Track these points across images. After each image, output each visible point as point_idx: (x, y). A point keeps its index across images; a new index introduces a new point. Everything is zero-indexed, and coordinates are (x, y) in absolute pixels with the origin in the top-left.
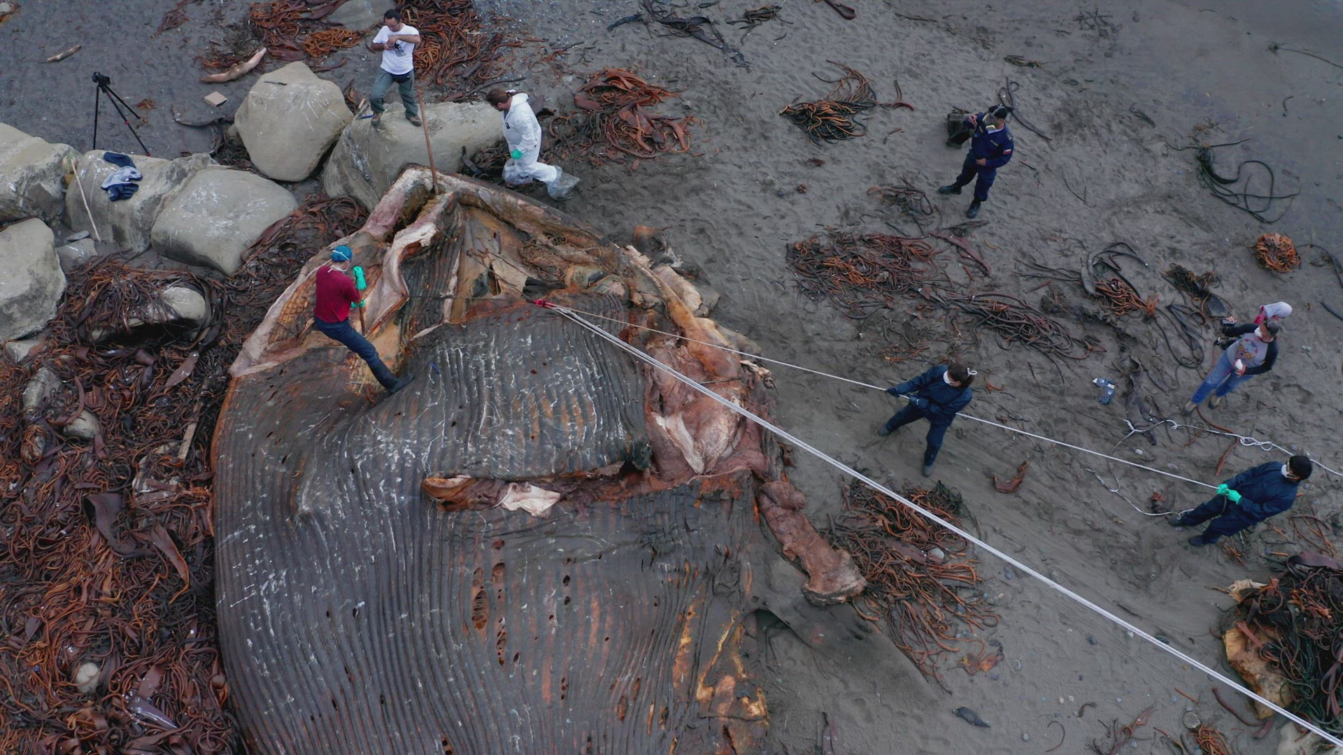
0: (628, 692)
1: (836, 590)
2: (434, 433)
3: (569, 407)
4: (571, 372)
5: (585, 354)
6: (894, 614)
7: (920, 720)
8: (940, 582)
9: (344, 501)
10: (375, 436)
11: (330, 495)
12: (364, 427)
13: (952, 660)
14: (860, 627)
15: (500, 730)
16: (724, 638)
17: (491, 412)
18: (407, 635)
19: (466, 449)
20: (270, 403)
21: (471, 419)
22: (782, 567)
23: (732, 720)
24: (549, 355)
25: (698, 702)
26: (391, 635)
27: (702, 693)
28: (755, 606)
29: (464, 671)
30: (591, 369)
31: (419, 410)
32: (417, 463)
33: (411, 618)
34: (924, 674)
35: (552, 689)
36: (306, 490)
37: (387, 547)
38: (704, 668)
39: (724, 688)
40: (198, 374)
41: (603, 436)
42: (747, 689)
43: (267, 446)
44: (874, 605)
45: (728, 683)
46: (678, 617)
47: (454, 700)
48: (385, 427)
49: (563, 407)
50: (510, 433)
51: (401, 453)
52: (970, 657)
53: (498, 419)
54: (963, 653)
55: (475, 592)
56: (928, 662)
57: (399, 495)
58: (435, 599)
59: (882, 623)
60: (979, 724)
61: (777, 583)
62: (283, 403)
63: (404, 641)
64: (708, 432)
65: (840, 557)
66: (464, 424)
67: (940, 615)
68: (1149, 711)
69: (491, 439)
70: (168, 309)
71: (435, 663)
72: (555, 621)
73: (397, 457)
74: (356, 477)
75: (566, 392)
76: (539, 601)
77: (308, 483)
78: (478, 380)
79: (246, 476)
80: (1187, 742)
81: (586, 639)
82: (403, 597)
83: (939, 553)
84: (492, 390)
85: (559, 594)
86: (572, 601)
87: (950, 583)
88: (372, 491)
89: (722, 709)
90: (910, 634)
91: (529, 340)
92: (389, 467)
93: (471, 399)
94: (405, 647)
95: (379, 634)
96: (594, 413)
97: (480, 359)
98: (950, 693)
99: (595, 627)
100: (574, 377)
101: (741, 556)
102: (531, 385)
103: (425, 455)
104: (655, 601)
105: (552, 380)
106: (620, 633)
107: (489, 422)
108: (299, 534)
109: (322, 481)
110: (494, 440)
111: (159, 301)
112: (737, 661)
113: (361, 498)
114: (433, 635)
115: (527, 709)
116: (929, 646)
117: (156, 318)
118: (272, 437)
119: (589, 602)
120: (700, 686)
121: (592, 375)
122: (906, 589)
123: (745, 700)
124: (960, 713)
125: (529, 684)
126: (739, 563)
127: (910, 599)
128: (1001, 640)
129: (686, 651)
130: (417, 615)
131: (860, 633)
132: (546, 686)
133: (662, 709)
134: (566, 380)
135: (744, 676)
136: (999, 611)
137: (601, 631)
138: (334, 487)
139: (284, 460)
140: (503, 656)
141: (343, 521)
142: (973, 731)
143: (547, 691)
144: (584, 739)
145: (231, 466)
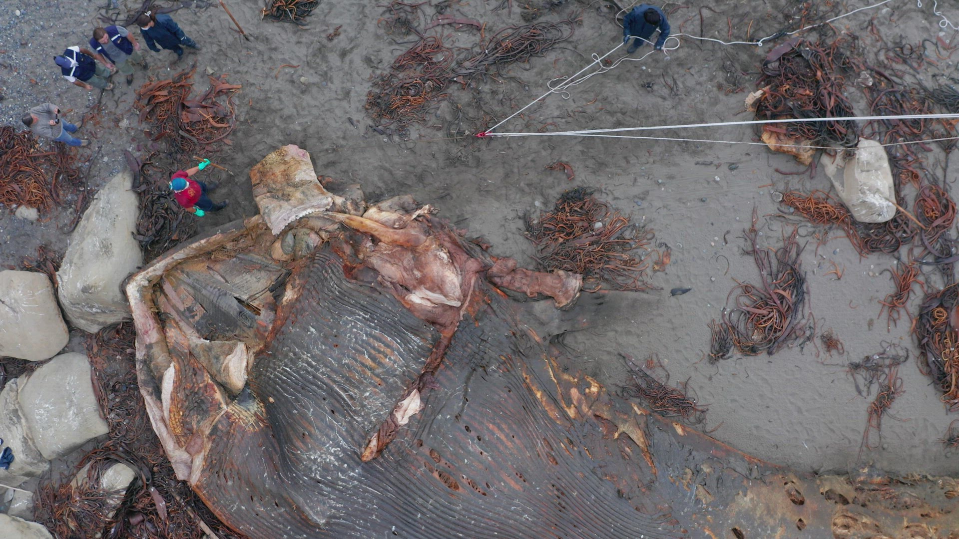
0: (547, 449)
1: (572, 295)
2: (332, 427)
3: (374, 348)
4: (353, 327)
5: (348, 310)
6: (606, 276)
7: (661, 315)
8: (612, 240)
9: (333, 499)
10: (309, 459)
11: (324, 504)
12: (297, 459)
13: (649, 271)
14: (597, 298)
15: (516, 520)
16: (551, 373)
17: (345, 391)
18: (430, 521)
19: (357, 421)
20: (230, 483)
21: (340, 403)
22: (539, 307)
23: (593, 408)
24: (332, 328)
25: (574, 419)
26: (423, 528)
27: (571, 412)
28: (548, 342)
29: (475, 514)
30: (359, 315)
31: (310, 423)
32: (344, 450)
33: (423, 514)
34: (643, 291)
35: (516, 482)
36: (311, 513)
37: (376, 496)
38: (559, 398)
39: (576, 398)
40: (167, 497)
41: (410, 349)
42: (582, 385)
43: (258, 505)
44: (592, 280)
45: (574, 392)
46: (524, 385)
47: (483, 528)
48: (309, 450)
49: (373, 352)
50: (367, 394)
51: (331, 454)
52: (656, 263)
53: (354, 392)
54: (651, 264)
55: (436, 475)
56: (639, 283)
57: (353, 471)
58: (425, 496)
59: (603, 285)
60: (685, 291)
61: (543, 317)
62: (236, 477)
63: (432, 525)
64: (448, 287)
65: (559, 276)
66: (339, 408)
67: (625, 256)
68: (754, 211)
69: (363, 406)
70: (118, 492)
71: (458, 522)
72: (485, 453)
73: (332, 458)
74: (324, 483)
75: (363, 341)
76: (469, 452)
77: (307, 508)
78: (314, 377)
79: (267, 527)
80: (782, 209)
81: (506, 447)
82: (409, 509)
83: (598, 225)
84: (329, 377)
85: (473, 440)
86: (482, 437)
87: (616, 235)
88: (340, 483)
89: (585, 409)
90: (620, 278)
91: (312, 330)
92: (334, 465)
93: (324, 391)
94: (435, 527)
95: (417, 532)
96: (389, 339)
97: (300, 364)
98: (662, 289)
99: (503, 437)
100: (357, 328)
101: (520, 326)
102: (344, 354)
103: (342, 443)
104: (507, 390)
105: (350, 341)
106: (514, 426)
107: (351, 397)
108: (331, 531)
109: (312, 501)
110: (365, 406)
111: (109, 494)
112: (566, 377)
113: (339, 490)
114: (442, 512)
115: (517, 501)
116: (634, 276)
117: (118, 502)
118: (255, 499)
119: (488, 428)
120: (566, 409)
121: (363, 317)
122: (600, 260)
123: (587, 390)
124: (674, 293)
125: (506, 490)
126: (521, 331)
127: (606, 262)
128: (663, 241)
129: (544, 399)
130: (425, 510)
131: (600, 301)
132: (512, 484)
133: (566, 440)
134: (355, 334)
135: (576, 380)
136: (648, 227)
137: (507, 436)
138: (320, 497)
139: (276, 504)
140: (482, 491)
141: (344, 507)
142: (686, 296)
143: (516, 485)
144: (551, 488)
145: (252, 528)
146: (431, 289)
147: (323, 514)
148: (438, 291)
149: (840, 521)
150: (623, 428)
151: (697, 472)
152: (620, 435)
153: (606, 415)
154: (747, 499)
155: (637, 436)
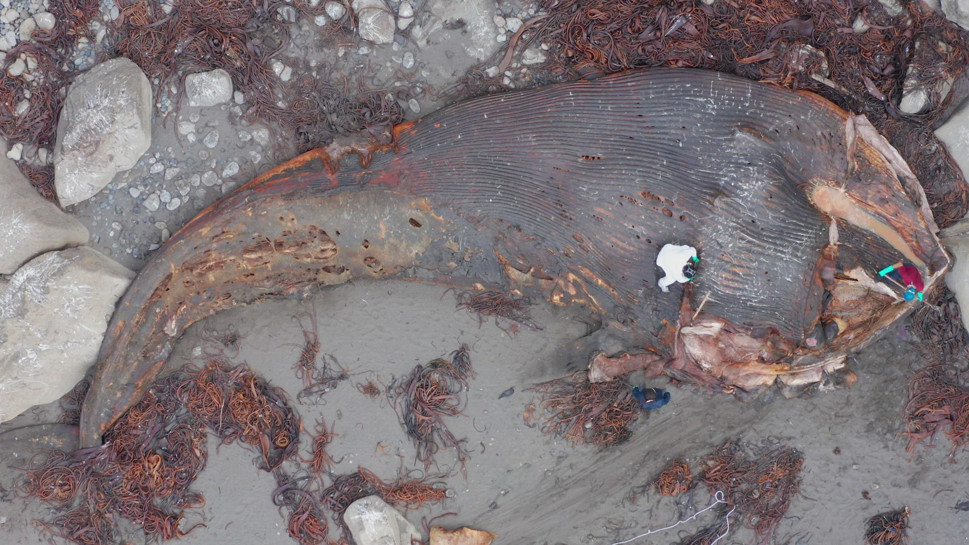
0: (584, 244)
1: (594, 365)
2: (751, 210)
3: (737, 281)
4: (758, 291)
5: (765, 303)
6: (571, 387)
7: (518, 370)
8: (575, 418)
9: (735, 154)
10: (762, 181)
11: (740, 149)
12: (771, 177)
13: (537, 402)
14: (573, 368)
15: (592, 183)
17: (749, 242)
18: (655, 161)
19: (733, 222)
20: (819, 133)
22: (615, 348)
24: (774, 285)
25: (568, 273)
26: (659, 153)
27: (571, 277)
28: (603, 323)
29: (624, 179)
30: (755, 302)
31: (768, 208)
32: (737, 196)
33: (662, 165)
34: (537, 385)
35: (600, 213)
36: (748, 138)
37: (702, 167)
38: (584, 285)
40: (869, 97)
41: (710, 289)
42: (567, 298)
43: (792, 125)
44: (580, 381)
45: (572, 292)
46: (613, 285)
47: (614, 170)
48: (764, 188)
49: (737, 278)
50: (730, 245)
51: (746, 190)
52: (534, 410)
53: (742, 244)
54: (537, 408)
55: (662, 199)
56: (542, 390)
57: (726, 182)
58: (666, 180)
59: (570, 380)
60: (503, 395)
61: (612, 341)
62: (815, 140)
63: (653, 158)
64: (696, 343)
65: (609, 376)
66: (751, 227)
67: (560, 408)
68: (465, 475)
69: (731, 236)
70: (909, 92)
71: (635, 168)
72: (631, 227)
73: (745, 187)
74: (745, 164)
75: (747, 284)
76: (643, 225)
77: (752, 140)
78: (775, 244)
79: (779, 109)
80: (442, 485)
81: (616, 237)
82: (674, 166)
83: (589, 426)
84: (764, 248)
85: (643, 235)
86: (636, 239)
87: (572, 422)
88: (733, 169)
89: (561, 282)
90: (558, 389)
91: (789, 279)
92: (741, 182)
93: (764, 235)
94: (649, 157)
95: (662, 148)
96: (727, 292)
97: (790, 250)
98: (523, 391)
99: (620, 244)
100: (755, 292)
101: (630, 328)
102: (758, 269)
103: (740, 201)
104: (625, 278)
105: (757, 280)
106: (613, 254)
107: (742, 239)
108: (729, 127)
109: (750, 147)
110: (729, 236)
111: (916, 88)
112: (582, 301)
113: (732, 163)
114: (649, 172)
115: (595, 199)
116: (549, 395)
117: (906, 83)
118: (795, 128)
119: (634, 246)
120: (575, 278)
121: (751, 301)
122: (580, 399)
124: (512, 390)
125: (606, 204)
126: (627, 326)
127: (574, 398)
128: (534, 429)
129: (595, 280)
130: (662, 169)
131: (570, 366)
132: (603, 211)
133: (571, 255)
134: (754, 287)
136: (547, 438)
137: (618, 246)
138: (745, 152)
139: (777, 131)
140: (624, 198)
141: (724, 151)
142: (501, 391)
143: (599, 210)
144: (572, 217)
145: (791, 102)
146: (708, 336)
147: (739, 141)
148: (701, 336)
149: (329, 254)
150: (528, 276)
151: (460, 261)
152: (529, 271)
153: (543, 282)
154: (415, 252)
155: (514, 273)
